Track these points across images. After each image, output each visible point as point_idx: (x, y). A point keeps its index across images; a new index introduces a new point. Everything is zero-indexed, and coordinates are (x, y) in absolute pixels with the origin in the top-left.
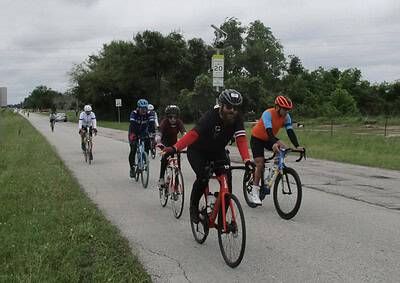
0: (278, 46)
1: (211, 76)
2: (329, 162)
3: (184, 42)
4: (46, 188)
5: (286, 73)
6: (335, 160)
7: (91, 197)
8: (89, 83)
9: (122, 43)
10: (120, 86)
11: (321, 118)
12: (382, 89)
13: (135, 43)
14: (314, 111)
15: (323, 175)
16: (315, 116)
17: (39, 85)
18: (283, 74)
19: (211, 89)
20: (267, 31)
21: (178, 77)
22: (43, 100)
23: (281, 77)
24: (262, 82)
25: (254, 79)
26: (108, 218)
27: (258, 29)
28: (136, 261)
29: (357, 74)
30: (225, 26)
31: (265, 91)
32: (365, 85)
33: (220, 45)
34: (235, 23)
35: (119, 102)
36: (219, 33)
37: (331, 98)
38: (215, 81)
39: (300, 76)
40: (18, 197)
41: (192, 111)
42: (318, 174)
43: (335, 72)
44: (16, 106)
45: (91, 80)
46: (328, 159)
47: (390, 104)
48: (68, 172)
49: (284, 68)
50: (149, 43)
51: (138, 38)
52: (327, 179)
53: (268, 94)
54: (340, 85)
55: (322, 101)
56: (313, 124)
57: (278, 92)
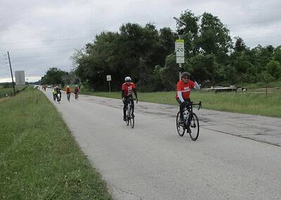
0: (226, 30)
1: (175, 57)
2: (262, 117)
3: (156, 31)
4: (52, 144)
5: (233, 50)
6: (267, 116)
7: (83, 150)
8: (87, 64)
9: (110, 33)
10: (111, 66)
11: (258, 83)
13: (119, 33)
14: (252, 77)
15: (256, 127)
16: (255, 82)
18: (230, 52)
20: (216, 19)
22: (54, 78)
23: (229, 54)
24: (215, 57)
25: (208, 56)
26: (94, 166)
27: (209, 19)
28: (110, 199)
31: (218, 65)
33: (181, 32)
35: (109, 78)
36: (182, 24)
37: (267, 68)
38: (178, 59)
39: (243, 52)
40: (30, 153)
41: (163, 82)
42: (252, 127)
43: (270, 48)
44: (35, 83)
45: (89, 62)
46: (262, 115)
48: (69, 132)
49: (232, 47)
50: (130, 32)
51: (123, 29)
52: (258, 131)
53: (219, 67)
54: (273, 58)
55: (260, 70)
56: (254, 88)
57: (227, 65)
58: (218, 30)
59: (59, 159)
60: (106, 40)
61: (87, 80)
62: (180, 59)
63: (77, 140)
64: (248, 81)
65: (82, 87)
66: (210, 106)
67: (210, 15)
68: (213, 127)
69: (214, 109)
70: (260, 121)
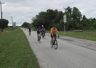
3: (58, 12)
4: (22, 46)
6: (91, 40)
7: (32, 48)
10: (43, 22)
11: (90, 30)
14: (88, 28)
15: (87, 44)
16: (89, 29)
17: (25, 22)
22: (25, 25)
23: (81, 20)
24: (76, 21)
26: (34, 53)
28: (38, 64)
35: (43, 26)
37: (93, 25)
41: (59, 28)
43: (94, 19)
45: (36, 21)
46: (90, 40)
48: (28, 42)
49: (82, 18)
53: (78, 24)
54: (95, 22)
55: (90, 26)
56: (88, 31)
57: (80, 23)
58: (78, 12)
59: (24, 50)
60: (42, 14)
61: (36, 26)
62: (65, 21)
63: (30, 45)
64: (86, 29)
65: (34, 28)
66: (73, 36)
67: (76, 8)
68: (74, 43)
69: (75, 37)
70: (89, 42)
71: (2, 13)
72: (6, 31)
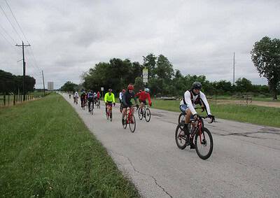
0: (171, 65)
1: (142, 78)
3: (130, 64)
4: (71, 126)
7: (90, 130)
9: (104, 64)
10: (104, 82)
12: (215, 84)
13: (109, 63)
18: (173, 77)
19: (142, 83)
20: (166, 59)
21: (128, 78)
22: (69, 88)
23: (172, 79)
24: (164, 80)
25: (160, 79)
26: (98, 139)
27: (162, 58)
28: (110, 158)
29: (204, 77)
30: (148, 57)
31: (165, 85)
32: (207, 82)
33: (146, 65)
34: (152, 55)
35: (102, 89)
36: (145, 59)
38: (144, 80)
39: (180, 78)
43: (195, 77)
44: (58, 90)
45: (90, 79)
47: (218, 91)
48: (80, 119)
49: (174, 75)
50: (115, 63)
51: (111, 61)
57: (171, 85)
58: (166, 65)
60: (101, 67)
69: (164, 110)
71: (24, 63)
72: (31, 99)
